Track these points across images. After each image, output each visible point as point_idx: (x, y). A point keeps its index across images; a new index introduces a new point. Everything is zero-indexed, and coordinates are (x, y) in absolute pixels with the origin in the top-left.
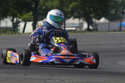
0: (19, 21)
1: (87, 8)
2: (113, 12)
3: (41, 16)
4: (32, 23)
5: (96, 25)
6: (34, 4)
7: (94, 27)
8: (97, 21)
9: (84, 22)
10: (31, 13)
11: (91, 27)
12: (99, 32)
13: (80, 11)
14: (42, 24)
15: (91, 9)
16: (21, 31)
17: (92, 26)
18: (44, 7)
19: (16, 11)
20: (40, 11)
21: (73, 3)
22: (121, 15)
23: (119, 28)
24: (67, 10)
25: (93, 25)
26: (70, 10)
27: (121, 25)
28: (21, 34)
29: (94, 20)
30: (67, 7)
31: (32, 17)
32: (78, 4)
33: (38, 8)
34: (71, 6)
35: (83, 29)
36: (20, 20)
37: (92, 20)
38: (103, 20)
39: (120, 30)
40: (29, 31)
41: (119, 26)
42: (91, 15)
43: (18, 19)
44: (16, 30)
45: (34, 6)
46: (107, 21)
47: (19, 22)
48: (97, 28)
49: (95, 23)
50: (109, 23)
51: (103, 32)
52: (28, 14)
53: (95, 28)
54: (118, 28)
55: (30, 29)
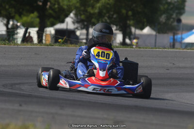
0: (17, 25)
1: (124, 11)
2: (163, 19)
3: (52, 20)
4: (37, 29)
8: (138, 32)
9: (118, 32)
10: (36, 14)
11: (128, 41)
12: (140, 48)
13: (113, 15)
14: (53, 32)
15: (130, 13)
16: (19, 41)
17: (130, 39)
18: (56, 6)
19: (13, 10)
20: (50, 11)
22: (175, 23)
23: (172, 44)
25: (132, 37)
26: (97, 11)
27: (174, 39)
28: (18, 45)
29: (133, 29)
30: (93, 7)
31: (38, 20)
33: (48, 7)
34: (98, 5)
35: (116, 43)
36: (19, 24)
37: (131, 29)
38: (147, 30)
39: (173, 46)
41: (172, 41)
42: (128, 22)
43: (16, 23)
44: (11, 39)
45: (41, 4)
46: (154, 33)
47: (17, 27)
49: (135, 34)
50: (156, 35)
51: (146, 48)
52: (32, 15)
54: (170, 44)
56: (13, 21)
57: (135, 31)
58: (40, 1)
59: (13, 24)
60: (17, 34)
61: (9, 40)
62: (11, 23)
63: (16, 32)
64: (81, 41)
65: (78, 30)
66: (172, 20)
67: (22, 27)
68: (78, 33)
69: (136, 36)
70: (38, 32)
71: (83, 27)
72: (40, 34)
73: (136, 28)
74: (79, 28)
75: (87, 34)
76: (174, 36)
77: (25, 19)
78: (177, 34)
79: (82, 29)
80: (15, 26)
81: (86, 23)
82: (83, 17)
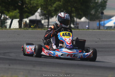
0: (6, 18)
1: (70, 8)
2: (93, 12)
3: (27, 14)
4: (18, 20)
5: (77, 24)
6: (21, 2)
7: (75, 25)
8: (78, 20)
10: (17, 11)
11: (72, 26)
12: (79, 30)
14: (28, 21)
15: (73, 9)
16: (8, 27)
17: (74, 25)
19: (4, 9)
20: (26, 9)
21: (57, 3)
22: (100, 15)
24: (51, 9)
25: (75, 23)
26: (53, 8)
27: (99, 24)
29: (75, 19)
31: (18, 14)
32: (61, 3)
33: (24, 6)
34: (55, 5)
36: (7, 17)
37: (74, 19)
38: (83, 19)
39: (99, 29)
40: (15, 26)
41: (98, 25)
42: (72, 14)
43: (5, 16)
44: (3, 26)
46: (87, 21)
47: (7, 19)
48: (78, 26)
50: (89, 22)
51: (83, 30)
52: (15, 11)
53: (76, 27)
54: (97, 27)
55: (16, 25)
56: (4, 15)
57: (76, 20)
58: (20, 3)
59: (4, 17)
60: (7, 23)
61: (2, 27)
62: (3, 16)
63: (6, 22)
64: (45, 26)
65: (43, 20)
66: (98, 13)
67: (9, 19)
68: (43, 22)
69: (77, 23)
70: (19, 22)
71: (45, 18)
72: (20, 23)
73: (77, 18)
74: (43, 19)
75: (48, 22)
76: (99, 22)
77: (11, 13)
78: (101, 21)
79: (45, 19)
80: (5, 18)
81: (47, 16)
82: (45, 12)
